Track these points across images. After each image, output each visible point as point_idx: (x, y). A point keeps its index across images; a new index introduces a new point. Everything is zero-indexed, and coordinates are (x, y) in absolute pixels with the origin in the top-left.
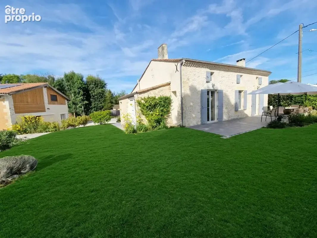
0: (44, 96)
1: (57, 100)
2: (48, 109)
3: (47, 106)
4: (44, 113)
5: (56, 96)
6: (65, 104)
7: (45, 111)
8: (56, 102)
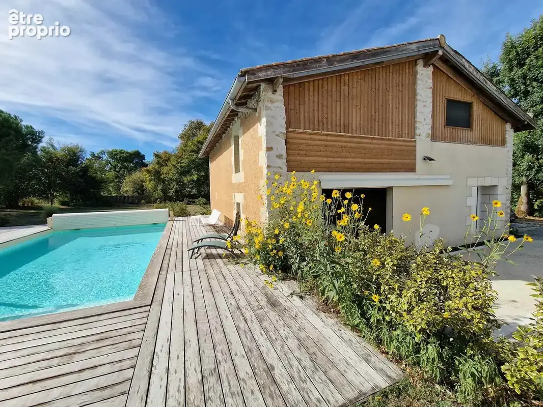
0: (419, 105)
1: (468, 124)
2: (427, 159)
3: (423, 145)
4: (409, 175)
5: (469, 105)
6: (503, 143)
7: (412, 169)
8: (463, 133)
